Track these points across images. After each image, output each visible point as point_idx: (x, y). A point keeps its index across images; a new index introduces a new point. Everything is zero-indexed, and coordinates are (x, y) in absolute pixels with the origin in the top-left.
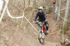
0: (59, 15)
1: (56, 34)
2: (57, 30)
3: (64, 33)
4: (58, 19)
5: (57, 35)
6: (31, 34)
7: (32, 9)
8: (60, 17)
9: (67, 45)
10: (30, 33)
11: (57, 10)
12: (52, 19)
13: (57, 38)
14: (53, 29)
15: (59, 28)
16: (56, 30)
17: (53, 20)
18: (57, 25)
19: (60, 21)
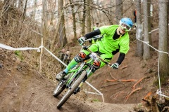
0: (146, 43)
1: (144, 89)
2: (146, 80)
3: (164, 85)
5: (146, 92)
9: (161, 104)
11: (141, 33)
12: (133, 56)
14: (136, 78)
15: (150, 75)
18: (145, 69)
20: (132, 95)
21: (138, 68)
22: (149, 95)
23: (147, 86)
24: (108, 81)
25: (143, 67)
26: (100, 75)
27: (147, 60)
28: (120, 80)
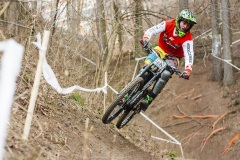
0: (228, 61)
1: (228, 130)
2: (231, 115)
4: (228, 77)
5: (232, 134)
6: (142, 145)
7: (133, 58)
8: (235, 70)
10: (138, 141)
11: (219, 47)
12: (208, 80)
13: (233, 143)
14: (216, 114)
15: (235, 108)
16: (227, 117)
17: (210, 83)
18: (228, 100)
19: (235, 82)
20: (211, 137)
21: (218, 98)
22: (237, 137)
23: (233, 125)
24: (175, 118)
25: (225, 97)
26: (163, 109)
27: (228, 85)
28: (193, 116)
